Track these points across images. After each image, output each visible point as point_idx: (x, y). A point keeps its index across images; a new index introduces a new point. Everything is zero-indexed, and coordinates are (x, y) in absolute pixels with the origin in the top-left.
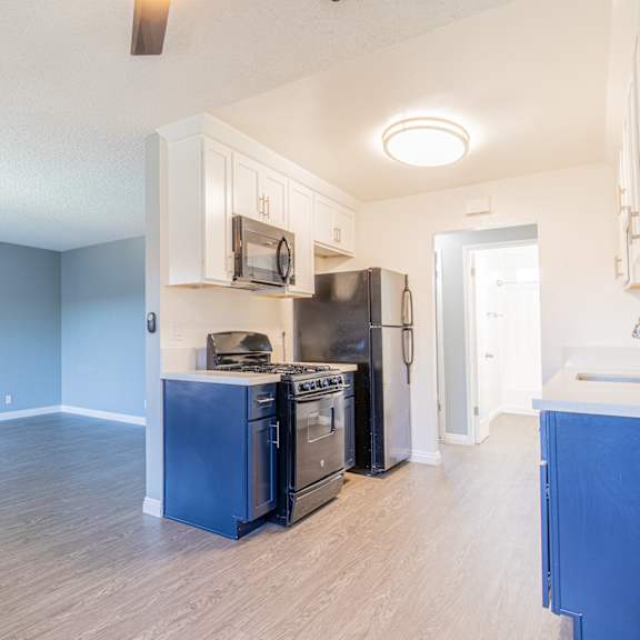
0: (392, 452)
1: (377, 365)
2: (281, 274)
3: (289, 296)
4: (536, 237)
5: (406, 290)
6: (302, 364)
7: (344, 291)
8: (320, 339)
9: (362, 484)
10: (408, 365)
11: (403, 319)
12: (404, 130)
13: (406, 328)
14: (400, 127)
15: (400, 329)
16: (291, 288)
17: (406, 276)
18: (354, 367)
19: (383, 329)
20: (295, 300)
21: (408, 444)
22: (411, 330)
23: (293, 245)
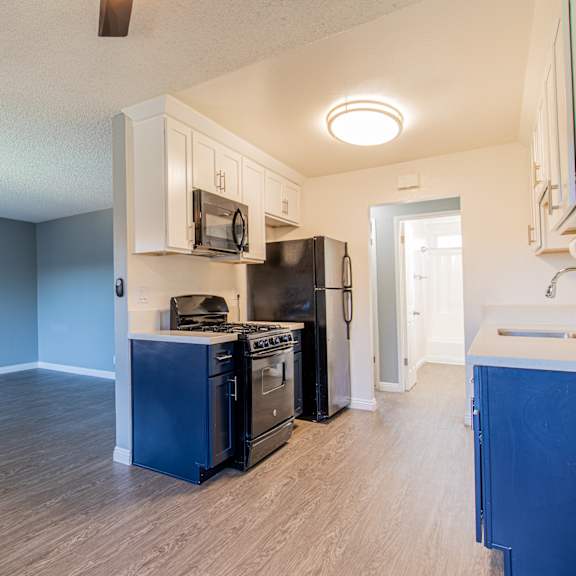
0: (335, 400)
1: (321, 323)
2: (236, 243)
3: (243, 263)
4: (459, 208)
5: (346, 256)
6: (255, 323)
7: (291, 257)
8: (270, 300)
9: (308, 429)
10: (348, 323)
11: (343, 282)
12: (347, 112)
13: (346, 289)
14: (343, 109)
15: (341, 291)
16: (245, 255)
17: (346, 244)
18: (301, 326)
19: (327, 291)
20: (248, 265)
21: (348, 392)
22: (350, 291)
23: (247, 216)
